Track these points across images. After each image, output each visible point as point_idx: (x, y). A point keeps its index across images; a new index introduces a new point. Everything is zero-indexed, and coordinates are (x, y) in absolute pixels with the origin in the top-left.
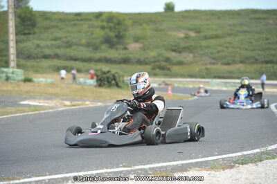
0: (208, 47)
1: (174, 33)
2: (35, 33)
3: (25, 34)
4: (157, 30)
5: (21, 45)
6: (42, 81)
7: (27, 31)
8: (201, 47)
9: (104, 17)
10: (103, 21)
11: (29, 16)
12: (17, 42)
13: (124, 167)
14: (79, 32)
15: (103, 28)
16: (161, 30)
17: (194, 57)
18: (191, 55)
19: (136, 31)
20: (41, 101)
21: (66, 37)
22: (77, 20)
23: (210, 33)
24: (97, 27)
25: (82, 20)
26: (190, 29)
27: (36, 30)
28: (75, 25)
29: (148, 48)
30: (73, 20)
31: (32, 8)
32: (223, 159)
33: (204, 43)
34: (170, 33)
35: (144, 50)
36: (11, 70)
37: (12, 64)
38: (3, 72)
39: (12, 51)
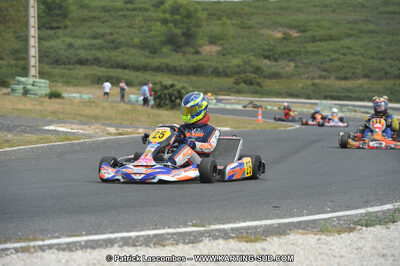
0: (317, 53)
1: (267, 32)
2: (66, 27)
3: (52, 28)
4: (243, 27)
5: (45, 44)
6: (75, 97)
7: (54, 25)
8: (307, 52)
9: (167, 6)
10: (164, 12)
12: (40, 39)
13: (194, 225)
14: (130, 27)
15: (165, 22)
16: (249, 28)
17: (296, 66)
18: (292, 64)
19: (215, 28)
20: (74, 126)
21: (112, 34)
22: (128, 10)
23: (320, 33)
24: (158, 21)
25: (134, 9)
26: (290, 27)
27: (68, 22)
28: (124, 16)
29: (229, 53)
30: (122, 10)
32: (338, 218)
33: (310, 47)
34: (261, 31)
35: (224, 55)
36: (31, 80)
37: (33, 71)
38: (19, 83)
39: (33, 52)
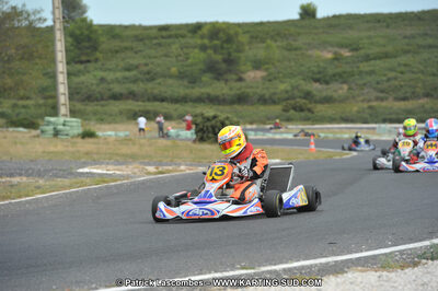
0: (371, 73)
1: (316, 53)
2: (97, 60)
3: (81, 62)
4: (290, 49)
5: (76, 80)
6: (110, 136)
7: (84, 58)
8: (361, 72)
9: (205, 30)
10: (202, 37)
11: (86, 32)
12: (69, 74)
13: (243, 268)
14: (166, 56)
15: (203, 48)
16: (296, 49)
17: (349, 89)
18: (345, 87)
19: (259, 51)
20: (110, 167)
21: (146, 65)
22: (163, 37)
23: (374, 50)
24: (195, 47)
25: (170, 37)
26: (342, 46)
27: (98, 55)
28: (160, 45)
29: (275, 78)
30: (156, 38)
31: (91, 21)
32: (401, 252)
33: (365, 67)
34: (310, 52)
35: (270, 80)
36: (61, 120)
37: (63, 110)
38: (49, 123)
39: (62, 89)
